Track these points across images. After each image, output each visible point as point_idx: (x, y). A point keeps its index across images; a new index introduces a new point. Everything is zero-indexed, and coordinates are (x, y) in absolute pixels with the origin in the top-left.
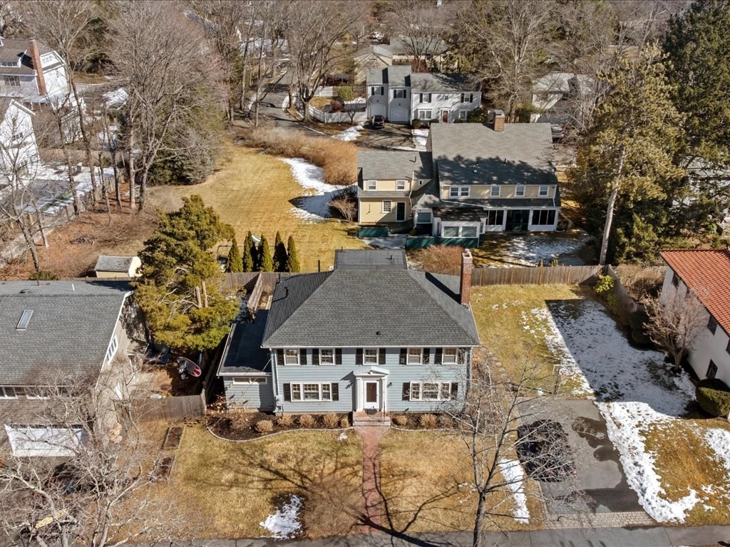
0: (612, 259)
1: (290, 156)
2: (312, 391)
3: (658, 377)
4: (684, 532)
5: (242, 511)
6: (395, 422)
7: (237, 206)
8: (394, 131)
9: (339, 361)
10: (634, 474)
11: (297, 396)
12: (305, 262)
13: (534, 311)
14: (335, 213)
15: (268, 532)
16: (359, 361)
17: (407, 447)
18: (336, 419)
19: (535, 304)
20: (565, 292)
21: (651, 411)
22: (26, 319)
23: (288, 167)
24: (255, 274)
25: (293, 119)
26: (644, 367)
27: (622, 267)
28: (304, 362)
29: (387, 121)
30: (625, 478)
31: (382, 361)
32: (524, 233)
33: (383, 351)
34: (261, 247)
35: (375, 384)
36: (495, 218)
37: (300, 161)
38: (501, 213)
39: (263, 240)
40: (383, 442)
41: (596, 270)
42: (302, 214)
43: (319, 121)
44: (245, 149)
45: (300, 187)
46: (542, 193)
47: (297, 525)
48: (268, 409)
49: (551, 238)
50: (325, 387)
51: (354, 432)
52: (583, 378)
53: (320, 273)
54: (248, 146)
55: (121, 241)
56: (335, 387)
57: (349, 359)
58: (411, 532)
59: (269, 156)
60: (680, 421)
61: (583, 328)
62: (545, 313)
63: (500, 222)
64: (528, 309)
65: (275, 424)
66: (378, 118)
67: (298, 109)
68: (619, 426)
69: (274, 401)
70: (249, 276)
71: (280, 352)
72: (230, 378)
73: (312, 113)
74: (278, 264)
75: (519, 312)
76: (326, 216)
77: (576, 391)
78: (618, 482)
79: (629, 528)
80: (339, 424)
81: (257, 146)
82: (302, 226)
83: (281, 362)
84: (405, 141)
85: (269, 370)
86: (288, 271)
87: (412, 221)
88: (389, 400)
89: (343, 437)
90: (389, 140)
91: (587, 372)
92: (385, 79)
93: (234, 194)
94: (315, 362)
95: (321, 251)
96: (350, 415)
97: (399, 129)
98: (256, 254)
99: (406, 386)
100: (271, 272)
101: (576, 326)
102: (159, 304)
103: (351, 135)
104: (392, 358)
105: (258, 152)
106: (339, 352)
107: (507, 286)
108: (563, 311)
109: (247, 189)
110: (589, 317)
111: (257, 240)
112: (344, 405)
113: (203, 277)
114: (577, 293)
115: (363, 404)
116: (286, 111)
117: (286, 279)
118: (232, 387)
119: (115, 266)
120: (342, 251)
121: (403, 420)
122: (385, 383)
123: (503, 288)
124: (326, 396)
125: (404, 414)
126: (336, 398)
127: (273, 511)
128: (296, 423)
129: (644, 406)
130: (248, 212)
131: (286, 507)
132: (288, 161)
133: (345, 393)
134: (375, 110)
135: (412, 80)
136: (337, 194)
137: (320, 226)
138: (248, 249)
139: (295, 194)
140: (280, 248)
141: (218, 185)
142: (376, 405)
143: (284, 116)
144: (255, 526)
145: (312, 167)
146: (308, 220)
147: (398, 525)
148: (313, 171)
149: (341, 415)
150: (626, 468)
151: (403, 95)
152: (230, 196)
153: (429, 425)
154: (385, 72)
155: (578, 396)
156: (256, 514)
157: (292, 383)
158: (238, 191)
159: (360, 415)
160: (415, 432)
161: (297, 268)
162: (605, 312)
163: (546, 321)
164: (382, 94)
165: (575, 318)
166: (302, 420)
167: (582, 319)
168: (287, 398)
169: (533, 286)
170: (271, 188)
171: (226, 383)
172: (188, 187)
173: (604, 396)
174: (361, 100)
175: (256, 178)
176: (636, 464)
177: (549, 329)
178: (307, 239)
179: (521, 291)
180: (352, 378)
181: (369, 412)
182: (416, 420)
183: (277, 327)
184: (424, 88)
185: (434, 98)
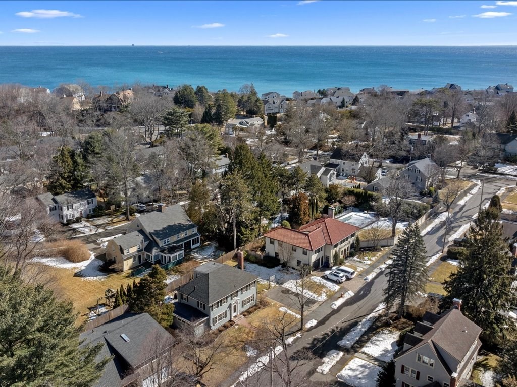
4: (329, 300)
6: (244, 316)
9: (227, 302)
10: (308, 295)
11: (216, 322)
15: (252, 356)
21: (295, 281)
22: (125, 337)
26: (279, 272)
28: (218, 306)
31: (237, 296)
32: (191, 250)
33: (237, 292)
35: (235, 306)
37: (39, 259)
40: (248, 321)
42: (92, 278)
45: (65, 269)
46: (193, 232)
47: (256, 350)
49: (201, 248)
57: (230, 298)
60: (303, 279)
65: (215, 334)
69: (210, 327)
71: (212, 306)
76: (105, 275)
78: (307, 299)
79: (319, 306)
83: (212, 310)
85: (207, 315)
87: (147, 261)
89: (236, 327)
94: (221, 305)
96: (232, 321)
99: (243, 302)
106: (227, 298)
115: (233, 315)
122: (238, 304)
125: (244, 312)
126: (226, 317)
129: (292, 281)
131: (248, 348)
135: (57, 200)
139: (70, 273)
145: (53, 259)
146: (100, 279)
148: (57, 261)
153: (253, 311)
155: (274, 286)
156: (243, 354)
157: (215, 317)
160: (252, 315)
166: (220, 330)
171: (195, 328)
173: (280, 283)
176: (305, 293)
180: (230, 306)
181: (235, 317)
182: (248, 312)
184: (68, 203)
185: (74, 206)
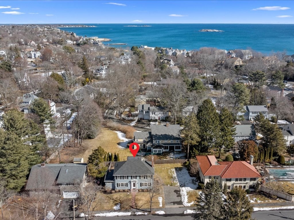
0: (190, 158)
1: (117, 131)
2: (122, 185)
3: (193, 182)
4: (189, 208)
5: (110, 206)
6: (139, 191)
7: (104, 145)
8: (145, 123)
9: (128, 178)
10: (183, 199)
11: (120, 186)
12: (121, 159)
13: (171, 169)
14: (128, 147)
15: (114, 209)
16: (132, 178)
17: (141, 195)
18: (127, 190)
19: (172, 168)
20: (179, 165)
21: (190, 189)
22: (67, 171)
23: (116, 134)
24: (110, 162)
25: (117, 118)
26: (191, 180)
27: (191, 159)
28: (121, 179)
29: (143, 119)
30: (181, 200)
31: (136, 178)
32: (173, 151)
33: (136, 176)
34: (111, 156)
35: (135, 183)
36: (166, 148)
37: (120, 132)
38: (168, 147)
39: (112, 154)
40: (136, 194)
41: (186, 160)
42: (120, 147)
43: (125, 119)
44: (105, 129)
45: (120, 139)
46: (177, 142)
47: (120, 208)
48: (114, 189)
49: (180, 152)
50: (125, 184)
51: (131, 193)
52: (178, 183)
53: (124, 161)
54: (106, 127)
55: (77, 155)
56: (127, 184)
57: (130, 178)
58: (140, 209)
59: (111, 130)
60: (195, 190)
61: (181, 173)
62: (174, 170)
63: (167, 149)
64: (170, 169)
65: (115, 191)
66: (141, 119)
67: (119, 115)
68: (183, 191)
69: (115, 187)
70: (109, 162)
71: (116, 177)
72: (106, 182)
73: (123, 117)
74: (115, 160)
75: (168, 170)
76: (126, 147)
77: (176, 185)
78: (180, 200)
79: (180, 207)
80: (128, 191)
81: (108, 127)
82: (120, 150)
83: (116, 179)
84: (148, 126)
85: (114, 180)
86: (117, 161)
87: (147, 148)
88: (138, 187)
89: (128, 194)
90: (143, 125)
91: (179, 181)
92: (143, 108)
93: (103, 141)
94: (123, 179)
95: (125, 156)
96: (130, 190)
97: (146, 122)
98: (110, 157)
99: (141, 183)
100: (113, 161)
101: (180, 172)
102: (92, 168)
103: (133, 124)
104: (138, 178)
105: (108, 129)
106: (128, 176)
107: (167, 164)
108: (178, 169)
109: (106, 140)
110: (183, 170)
111: (110, 154)
112: (129, 188)
113: (101, 162)
114: (182, 165)
115: (133, 187)
116: (116, 116)
117: (117, 163)
118: (107, 184)
119: (78, 160)
120: (129, 157)
121: (140, 190)
122: (137, 183)
123: (166, 165)
124: (125, 186)
125: (141, 189)
126: (127, 186)
127: (115, 206)
128: (119, 191)
129: (189, 188)
130: (107, 146)
131: (118, 205)
132: (116, 132)
133: (129, 185)
134: (140, 116)
135: (150, 109)
136: (129, 142)
137: (125, 150)
138: (108, 156)
139: (118, 142)
140: (115, 156)
141: (99, 139)
142: (135, 188)
143: (115, 118)
144: (112, 208)
145: (123, 134)
146: (122, 149)
147: (138, 208)
148: (123, 135)
149: (128, 190)
150: (182, 198)
151: (148, 112)
152: (102, 142)
153: (146, 191)
154: (143, 106)
155: (176, 186)
156: (112, 206)
157: (119, 183)
158: (104, 141)
159: (132, 190)
160: (143, 193)
161: (119, 160)
162: (187, 169)
163: (174, 171)
164: (142, 112)
165: (180, 171)
166: (120, 191)
167: (182, 171)
168: (118, 186)
169: (172, 164)
170: (112, 140)
171: (106, 183)
172: (91, 140)
173: (182, 186)
174: (137, 112)
175: (108, 137)
176: (184, 197)
177: (174, 173)
178: (121, 153)
179: (170, 165)
180: (130, 182)
181: (134, 189)
182: (143, 191)
183: (116, 172)
184: (153, 111)
185: (156, 113)
